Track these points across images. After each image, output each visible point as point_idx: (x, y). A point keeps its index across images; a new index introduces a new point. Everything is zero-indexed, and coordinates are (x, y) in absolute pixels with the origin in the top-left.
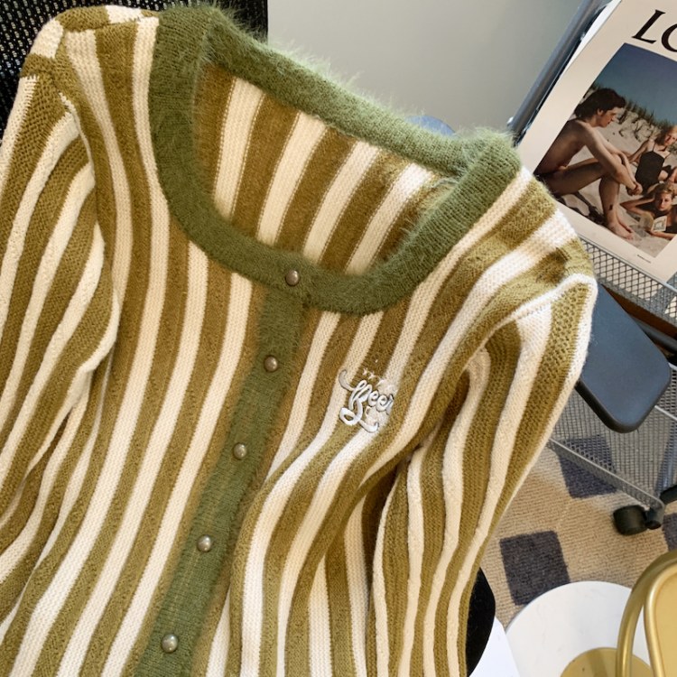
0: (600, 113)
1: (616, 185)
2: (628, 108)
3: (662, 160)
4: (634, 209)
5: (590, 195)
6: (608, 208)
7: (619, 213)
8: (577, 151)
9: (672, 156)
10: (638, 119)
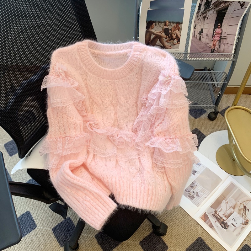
0: (151, 26)
1: (162, 39)
2: (156, 22)
3: (168, 29)
4: (169, 41)
5: (159, 44)
6: (163, 44)
7: (166, 44)
8: (151, 36)
9: (169, 27)
10: (159, 23)
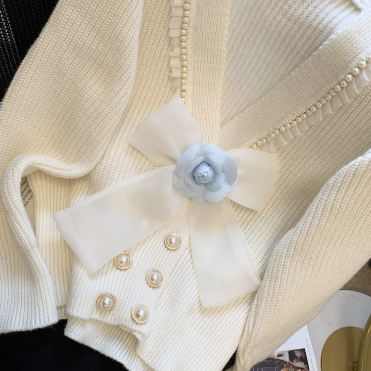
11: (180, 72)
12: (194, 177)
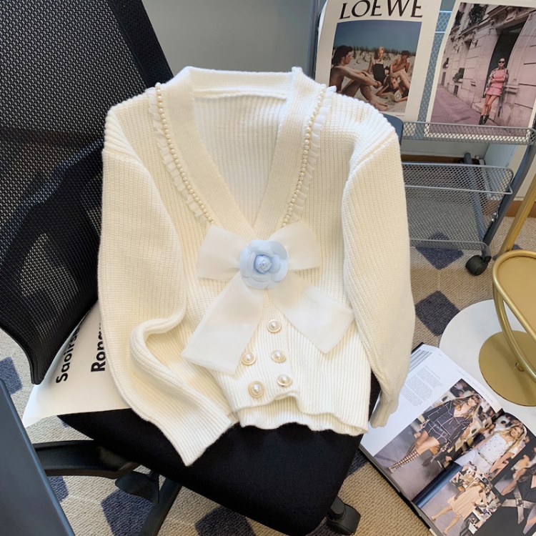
0: (343, 58)
1: (368, 87)
2: (355, 50)
3: (382, 65)
4: (382, 95)
8: (342, 80)
9: (385, 62)
10: (361, 53)
11: (200, 211)
12: (258, 271)
